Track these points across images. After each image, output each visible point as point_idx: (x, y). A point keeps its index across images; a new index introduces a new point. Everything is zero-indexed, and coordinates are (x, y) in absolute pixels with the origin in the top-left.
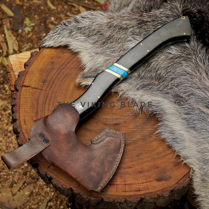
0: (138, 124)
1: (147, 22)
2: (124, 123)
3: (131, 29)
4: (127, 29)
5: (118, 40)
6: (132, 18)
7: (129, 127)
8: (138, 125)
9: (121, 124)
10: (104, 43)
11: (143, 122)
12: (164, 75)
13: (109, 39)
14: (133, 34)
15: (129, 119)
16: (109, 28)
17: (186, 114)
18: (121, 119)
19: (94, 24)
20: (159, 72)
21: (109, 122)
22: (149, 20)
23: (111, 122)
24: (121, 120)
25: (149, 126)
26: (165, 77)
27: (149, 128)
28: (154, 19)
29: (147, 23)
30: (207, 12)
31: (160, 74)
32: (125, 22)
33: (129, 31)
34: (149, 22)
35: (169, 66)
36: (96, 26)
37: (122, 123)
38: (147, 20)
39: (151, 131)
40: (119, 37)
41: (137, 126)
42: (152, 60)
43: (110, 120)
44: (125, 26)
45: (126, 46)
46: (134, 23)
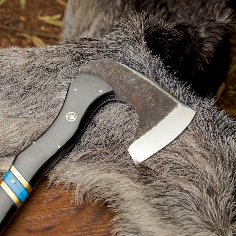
0: (82, 224)
1: (88, 55)
2: (60, 224)
3: (63, 70)
4: (56, 70)
5: (44, 89)
6: (65, 53)
7: (69, 230)
8: (84, 225)
9: (55, 227)
10: (22, 95)
11: (91, 219)
12: (119, 137)
13: (30, 89)
14: (67, 77)
15: (68, 216)
16: (29, 72)
17: (159, 196)
18: (54, 218)
19: (3, 68)
20: (111, 133)
21: (35, 227)
22: (92, 51)
23: (39, 226)
24: (54, 220)
25: (101, 224)
26: (121, 140)
27: (101, 228)
28: (99, 50)
29: (88, 57)
30: (195, 26)
31: (113, 136)
32: (54, 60)
33: (61, 73)
34: (92, 55)
35: (127, 122)
36: (8, 71)
37: (57, 225)
38: (87, 52)
39: (104, 232)
40: (45, 84)
41: (81, 227)
42: (99, 116)
43: (36, 223)
44: (54, 66)
45: (56, 98)
46: (67, 59)
